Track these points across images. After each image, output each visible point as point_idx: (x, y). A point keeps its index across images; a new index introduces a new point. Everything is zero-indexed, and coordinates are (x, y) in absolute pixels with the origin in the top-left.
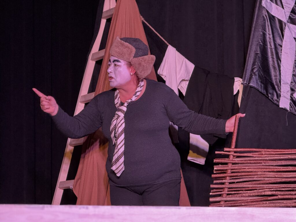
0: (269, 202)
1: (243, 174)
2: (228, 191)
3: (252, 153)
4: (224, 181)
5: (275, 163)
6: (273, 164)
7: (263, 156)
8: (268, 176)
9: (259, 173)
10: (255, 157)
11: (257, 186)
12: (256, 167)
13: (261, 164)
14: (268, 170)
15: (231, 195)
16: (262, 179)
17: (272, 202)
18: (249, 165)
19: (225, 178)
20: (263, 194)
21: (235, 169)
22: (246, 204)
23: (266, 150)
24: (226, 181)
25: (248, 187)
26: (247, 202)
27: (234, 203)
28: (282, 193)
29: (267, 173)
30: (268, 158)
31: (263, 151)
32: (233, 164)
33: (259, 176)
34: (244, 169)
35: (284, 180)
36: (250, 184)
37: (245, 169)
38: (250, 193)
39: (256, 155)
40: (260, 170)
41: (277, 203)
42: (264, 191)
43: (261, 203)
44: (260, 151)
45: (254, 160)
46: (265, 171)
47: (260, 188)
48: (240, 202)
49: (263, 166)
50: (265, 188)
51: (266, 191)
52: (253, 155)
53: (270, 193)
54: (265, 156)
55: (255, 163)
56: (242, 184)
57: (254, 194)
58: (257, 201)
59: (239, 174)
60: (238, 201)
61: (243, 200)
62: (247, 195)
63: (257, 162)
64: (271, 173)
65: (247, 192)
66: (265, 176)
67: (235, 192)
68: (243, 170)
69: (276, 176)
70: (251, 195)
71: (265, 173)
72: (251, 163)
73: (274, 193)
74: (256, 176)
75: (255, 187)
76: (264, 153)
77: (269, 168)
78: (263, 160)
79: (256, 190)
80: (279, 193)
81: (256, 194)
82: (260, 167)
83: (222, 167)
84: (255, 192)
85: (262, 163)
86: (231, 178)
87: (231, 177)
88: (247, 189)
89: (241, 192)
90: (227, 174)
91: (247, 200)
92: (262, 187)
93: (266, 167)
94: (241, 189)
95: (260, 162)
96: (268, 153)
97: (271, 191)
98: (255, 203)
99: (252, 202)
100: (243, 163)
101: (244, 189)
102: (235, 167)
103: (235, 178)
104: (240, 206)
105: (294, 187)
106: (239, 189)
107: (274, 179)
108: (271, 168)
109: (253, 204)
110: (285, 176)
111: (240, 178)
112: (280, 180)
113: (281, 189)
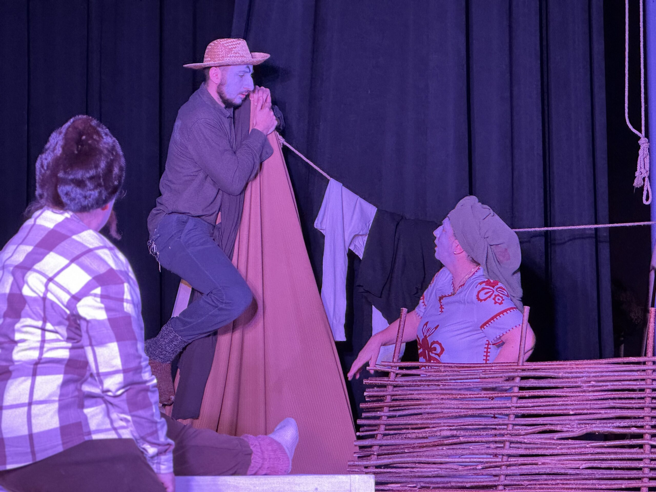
0: (448, 447)
1: (408, 403)
2: (386, 430)
4: (378, 414)
6: (456, 387)
7: (441, 374)
8: (448, 406)
9: (433, 402)
10: (430, 376)
11: (429, 421)
12: (430, 392)
13: (438, 388)
14: (447, 397)
15: (389, 436)
16: (439, 410)
17: (451, 447)
18: (419, 388)
19: (380, 409)
20: (438, 434)
21: (397, 395)
22: (411, 450)
24: (382, 414)
25: (416, 424)
26: (414, 448)
27: (393, 449)
28: (467, 433)
29: (448, 401)
30: (448, 378)
31: (441, 366)
32: (395, 387)
34: (411, 394)
35: (470, 412)
36: (418, 420)
37: (413, 394)
38: (418, 433)
39: (431, 372)
40: (435, 396)
41: (459, 449)
42: (441, 430)
43: (435, 448)
44: (437, 367)
45: (426, 381)
46: (442, 399)
47: (434, 426)
48: (403, 447)
49: (441, 389)
50: (442, 425)
51: (444, 430)
52: (425, 372)
53: (448, 433)
54: (445, 374)
55: (428, 385)
56: (408, 418)
57: (424, 435)
58: (429, 446)
59: (402, 403)
60: (398, 445)
61: (407, 444)
62: (414, 436)
63: (431, 384)
64: (453, 402)
65: (413, 431)
66: (443, 406)
67: (396, 432)
68: (410, 397)
69: (460, 406)
70: (420, 436)
71: (444, 401)
72: (422, 385)
73: (455, 433)
74: (429, 406)
75: (427, 424)
76: (443, 370)
77: (449, 394)
78: (442, 381)
79: (429, 428)
80: (462, 433)
81: (427, 435)
82: (437, 392)
83: (377, 391)
84: (425, 432)
85: (439, 385)
86: (391, 409)
87: (390, 407)
88: (415, 426)
89: (404, 431)
90: (385, 402)
91: (414, 444)
92: (438, 423)
93: (444, 392)
94: (406, 427)
95: (437, 383)
96: (449, 369)
97: (451, 430)
98: (425, 449)
99: (420, 447)
100: (410, 386)
101: (409, 427)
102: (398, 391)
103: (397, 408)
104: (402, 453)
105: (485, 425)
106: (403, 427)
107: (456, 411)
108: (452, 394)
109: (422, 450)
110: (473, 406)
111: (405, 409)
112: (465, 413)
113: (467, 427)
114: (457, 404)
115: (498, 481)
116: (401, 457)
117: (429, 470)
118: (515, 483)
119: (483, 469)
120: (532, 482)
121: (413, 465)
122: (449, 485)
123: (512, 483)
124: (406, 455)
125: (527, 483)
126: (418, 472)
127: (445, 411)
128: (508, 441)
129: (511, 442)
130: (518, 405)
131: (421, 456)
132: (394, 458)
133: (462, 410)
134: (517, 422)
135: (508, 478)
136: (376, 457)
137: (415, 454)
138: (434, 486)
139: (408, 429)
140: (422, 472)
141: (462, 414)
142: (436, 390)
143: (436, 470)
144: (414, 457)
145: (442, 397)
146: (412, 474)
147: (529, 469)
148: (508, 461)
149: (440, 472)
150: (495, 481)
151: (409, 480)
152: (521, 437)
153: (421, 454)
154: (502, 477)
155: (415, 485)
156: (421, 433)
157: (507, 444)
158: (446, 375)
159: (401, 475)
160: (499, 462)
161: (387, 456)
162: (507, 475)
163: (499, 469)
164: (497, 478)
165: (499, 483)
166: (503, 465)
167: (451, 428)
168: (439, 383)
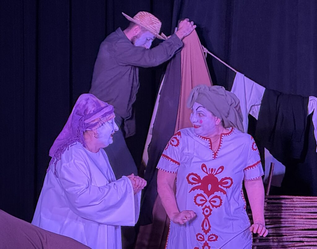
0: (297, 248)
5: (305, 210)
6: (303, 211)
7: (294, 203)
8: (298, 223)
9: (289, 220)
10: (287, 204)
12: (287, 214)
13: (292, 211)
14: (297, 217)
16: (293, 225)
20: (292, 240)
23: (297, 197)
25: (279, 233)
26: (277, 248)
27: (265, 248)
28: (309, 240)
29: (298, 220)
30: (298, 205)
31: (294, 198)
33: (290, 222)
35: (311, 227)
37: (277, 215)
38: (280, 239)
40: (290, 216)
42: (293, 237)
44: (292, 198)
45: (286, 206)
46: (294, 218)
47: (289, 234)
50: (294, 234)
51: (295, 237)
52: (285, 201)
53: (298, 239)
54: (296, 203)
55: (286, 210)
61: (273, 245)
62: (277, 240)
64: (301, 220)
65: (277, 237)
66: (295, 222)
68: (275, 216)
69: (305, 223)
71: (296, 220)
73: (302, 239)
74: (287, 223)
75: (285, 233)
76: (295, 200)
77: (299, 215)
78: (295, 207)
79: (286, 236)
80: (306, 239)
81: (286, 240)
82: (292, 214)
84: (284, 238)
85: (293, 210)
88: (278, 235)
92: (292, 233)
95: (291, 209)
96: (299, 200)
100: (275, 210)
107: (303, 225)
108: (301, 215)
110: (313, 223)
112: (308, 227)
113: (309, 236)
114: (303, 222)
127: (296, 225)
139: (274, 236)
141: (306, 228)
167: (299, 236)
168: (293, 208)
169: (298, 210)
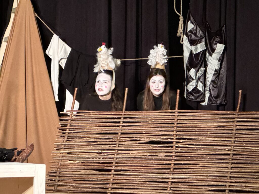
0: (93, 146)
1: (77, 127)
2: (68, 138)
3: (84, 114)
5: (98, 120)
6: (97, 121)
7: (91, 115)
8: (94, 129)
9: (87, 127)
10: (86, 116)
11: (85, 135)
12: (86, 123)
13: (90, 121)
14: (93, 125)
15: (69, 141)
16: (90, 131)
17: (94, 146)
18: (82, 121)
20: (89, 140)
21: (72, 124)
22: (78, 147)
23: (93, 112)
24: (66, 132)
25: (80, 136)
26: (79, 146)
27: (70, 146)
28: (101, 140)
29: (93, 127)
30: (94, 117)
31: (91, 112)
32: (72, 120)
33: (88, 129)
34: (78, 124)
35: (102, 132)
36: (81, 134)
38: (81, 140)
39: (87, 115)
40: (88, 125)
41: (98, 147)
42: (90, 139)
43: (88, 146)
44: (89, 113)
45: (85, 118)
46: (91, 126)
48: (74, 145)
49: (91, 122)
50: (91, 137)
51: (91, 139)
52: (85, 114)
53: (93, 140)
55: (85, 120)
56: (77, 134)
57: (83, 141)
58: (85, 146)
59: (75, 127)
60: (73, 145)
61: (76, 144)
62: (79, 141)
63: (87, 120)
64: (95, 127)
65: (79, 139)
66: (91, 129)
67: (72, 139)
68: (78, 125)
69: (98, 129)
70: (82, 141)
71: (92, 127)
72: (83, 120)
73: (96, 140)
75: (84, 136)
76: (91, 114)
77: (94, 124)
78: (91, 118)
79: (85, 138)
80: (99, 140)
81: (85, 141)
83: (65, 122)
84: (84, 140)
85: (90, 120)
86: (70, 130)
88: (80, 137)
89: (75, 139)
90: (67, 127)
91: (79, 144)
92: (89, 136)
93: (92, 123)
94: (76, 137)
95: (89, 119)
96: (94, 114)
97: (95, 139)
98: (84, 147)
99: (82, 146)
100: (78, 120)
101: (77, 137)
102: (73, 122)
103: (73, 129)
104: (74, 148)
105: (109, 137)
106: (74, 137)
107: (97, 131)
108: (95, 124)
109: (82, 147)
110: (104, 129)
111: (76, 130)
112: (100, 132)
113: (101, 138)
114: (97, 128)
115: (113, 160)
116: (74, 150)
117: (85, 155)
118: (120, 161)
119: (107, 155)
120: (127, 161)
121: (79, 153)
122: (93, 162)
123: (119, 161)
124: (76, 149)
125: (125, 161)
126: (80, 156)
127: (92, 131)
128: (118, 144)
129: (119, 144)
130: (122, 129)
131: (82, 150)
132: (71, 150)
133: (99, 131)
134: (121, 136)
135: (117, 159)
136: (63, 149)
137: (79, 149)
138: (87, 162)
139: (77, 138)
140: (82, 156)
141: (99, 132)
142: (89, 122)
143: (88, 155)
144: (79, 150)
145: (91, 125)
146: (78, 157)
147: (126, 156)
148: (117, 152)
149: (90, 156)
150: (112, 160)
151: (77, 159)
152: (123, 142)
153: (82, 149)
154: (115, 159)
155: (79, 161)
156: (82, 140)
157: (117, 145)
158: (93, 116)
159: (74, 157)
160: (114, 152)
161: (68, 149)
162: (117, 158)
163: (114, 155)
164: (113, 159)
165: (113, 161)
166: (116, 154)
167: (95, 138)
168: (90, 119)
169: (94, 120)
